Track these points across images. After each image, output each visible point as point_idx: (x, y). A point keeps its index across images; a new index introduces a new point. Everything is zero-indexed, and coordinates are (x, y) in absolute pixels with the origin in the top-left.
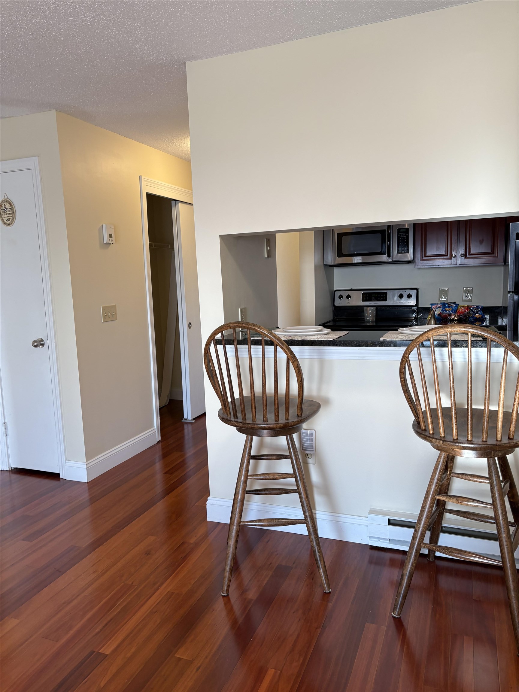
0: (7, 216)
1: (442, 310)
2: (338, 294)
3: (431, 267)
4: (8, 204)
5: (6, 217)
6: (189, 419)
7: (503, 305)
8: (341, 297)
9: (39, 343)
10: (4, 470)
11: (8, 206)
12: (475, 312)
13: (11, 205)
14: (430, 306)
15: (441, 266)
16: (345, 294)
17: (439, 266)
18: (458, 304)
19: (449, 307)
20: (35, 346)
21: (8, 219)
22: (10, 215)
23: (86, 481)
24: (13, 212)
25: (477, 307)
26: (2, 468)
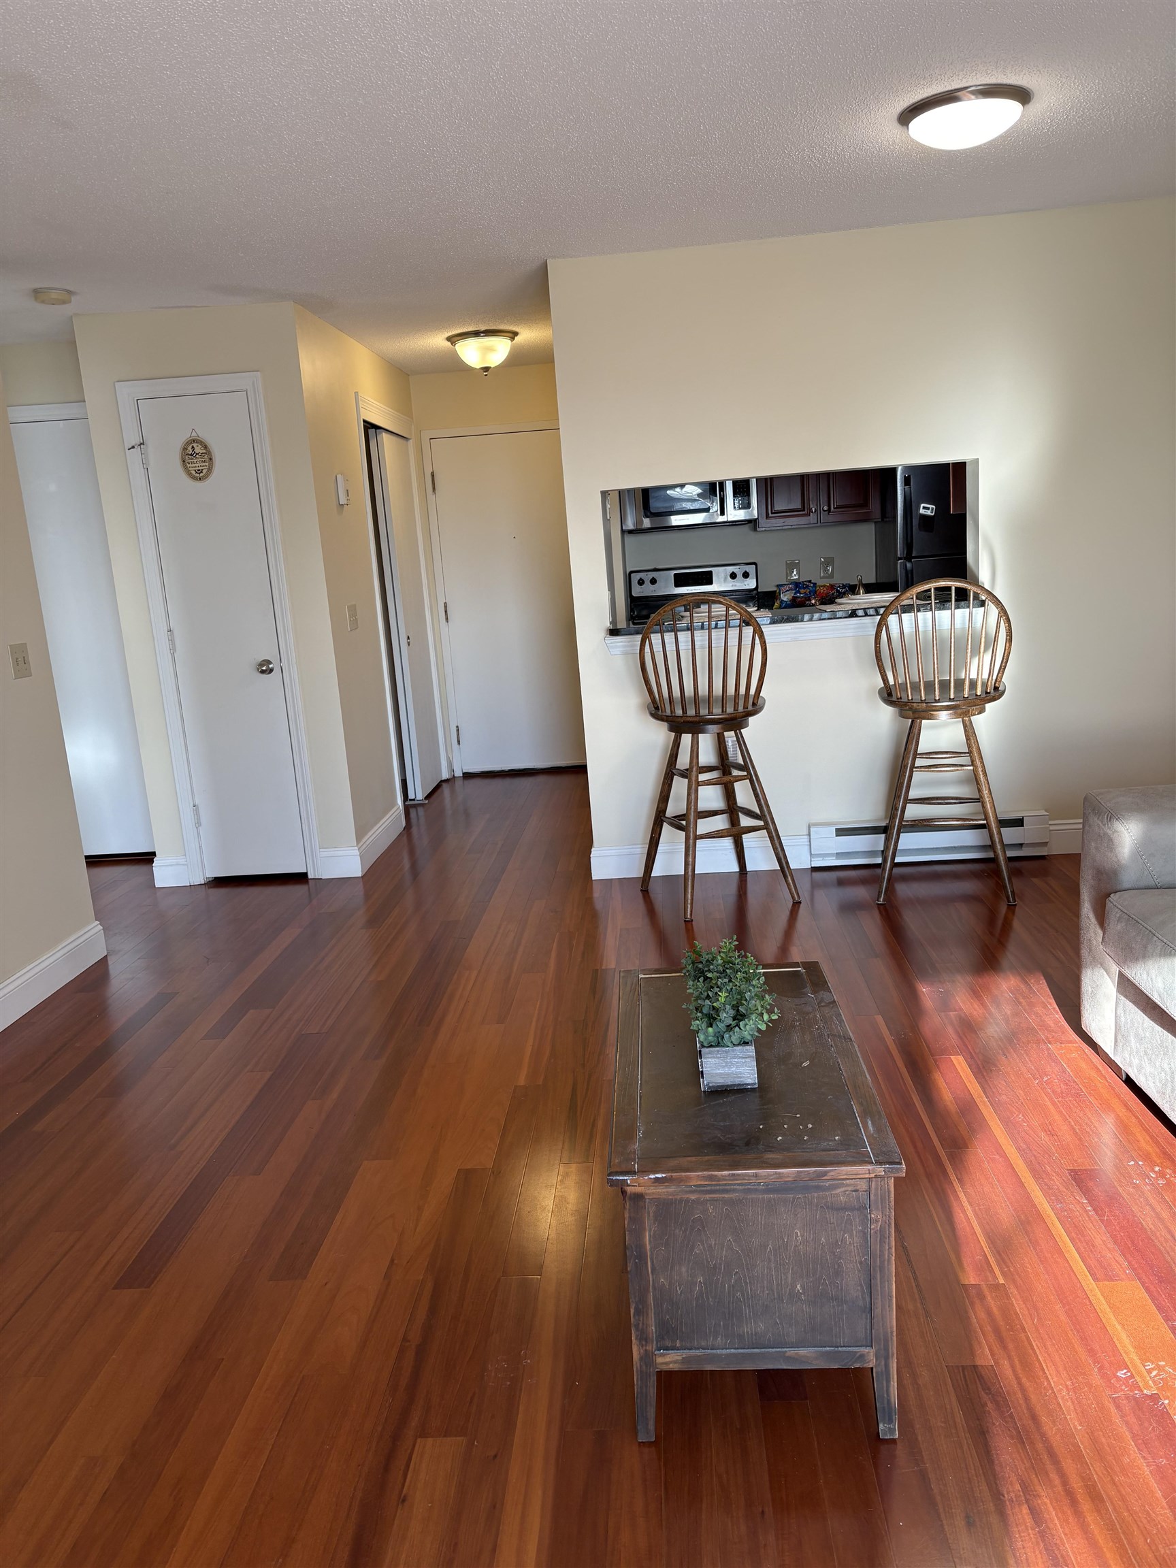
0: (197, 465)
1: (795, 594)
2: (635, 578)
3: (781, 528)
4: (200, 446)
5: (196, 467)
6: (417, 799)
7: (876, 580)
8: (641, 582)
9: (265, 668)
10: (195, 884)
11: (199, 449)
12: (841, 593)
13: (206, 447)
14: (775, 589)
15: (796, 527)
16: (647, 577)
17: (793, 527)
18: (816, 584)
19: (804, 588)
20: (263, 672)
21: (199, 470)
22: (204, 464)
23: (360, 875)
24: (211, 459)
25: (844, 586)
26: (191, 880)
